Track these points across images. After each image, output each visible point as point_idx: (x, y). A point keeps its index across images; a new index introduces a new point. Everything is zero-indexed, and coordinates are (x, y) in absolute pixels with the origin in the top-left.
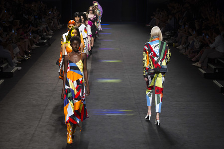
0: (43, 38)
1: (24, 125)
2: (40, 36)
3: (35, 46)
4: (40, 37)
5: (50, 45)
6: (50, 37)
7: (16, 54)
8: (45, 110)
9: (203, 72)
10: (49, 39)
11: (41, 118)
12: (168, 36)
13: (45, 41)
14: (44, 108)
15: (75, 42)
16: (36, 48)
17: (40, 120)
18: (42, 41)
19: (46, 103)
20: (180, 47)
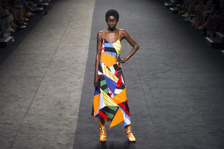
0: (39, 6)
1: (19, 98)
2: (36, 3)
3: (30, 14)
4: (36, 5)
5: (46, 13)
6: (47, 4)
7: (10, 23)
8: (41, 82)
9: (211, 41)
10: (45, 6)
11: (37, 90)
12: (173, 3)
13: (42, 9)
14: (40, 79)
15: (112, 17)
16: (31, 16)
17: (36, 92)
18: (37, 9)
19: (43, 75)
20: (186, 15)
